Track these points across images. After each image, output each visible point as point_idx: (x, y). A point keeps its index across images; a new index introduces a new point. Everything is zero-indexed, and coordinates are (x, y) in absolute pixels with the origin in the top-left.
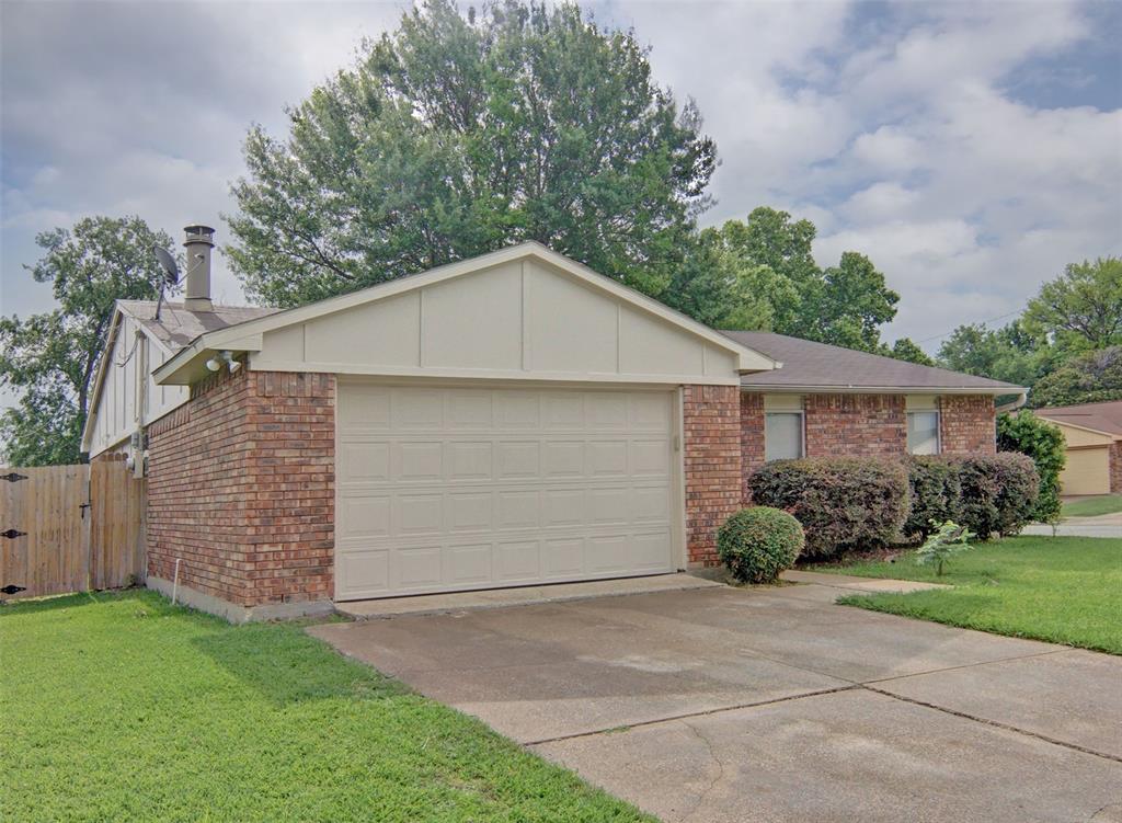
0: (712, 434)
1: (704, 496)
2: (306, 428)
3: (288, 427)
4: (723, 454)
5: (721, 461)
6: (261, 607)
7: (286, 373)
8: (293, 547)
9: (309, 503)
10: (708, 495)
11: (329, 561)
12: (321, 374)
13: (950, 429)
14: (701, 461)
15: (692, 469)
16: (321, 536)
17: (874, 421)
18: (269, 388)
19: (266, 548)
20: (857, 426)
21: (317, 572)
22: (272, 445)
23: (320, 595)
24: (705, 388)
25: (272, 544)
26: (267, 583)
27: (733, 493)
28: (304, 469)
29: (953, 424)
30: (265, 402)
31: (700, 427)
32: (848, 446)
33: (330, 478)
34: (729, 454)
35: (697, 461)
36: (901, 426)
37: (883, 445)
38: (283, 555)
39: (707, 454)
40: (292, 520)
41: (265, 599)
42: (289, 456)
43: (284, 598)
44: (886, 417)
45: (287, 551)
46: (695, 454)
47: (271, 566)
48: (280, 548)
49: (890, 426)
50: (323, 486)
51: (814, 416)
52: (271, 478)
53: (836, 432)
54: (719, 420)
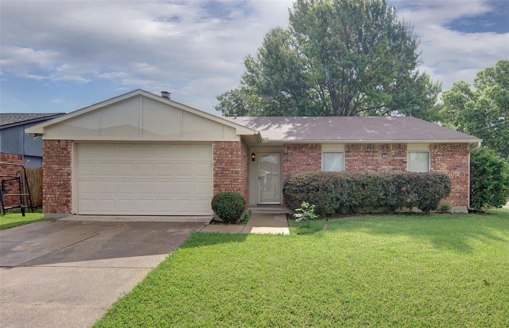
0: (226, 161)
1: (221, 186)
2: (61, 158)
3: (55, 158)
4: (231, 169)
5: (230, 172)
6: (47, 214)
7: (54, 140)
8: (57, 196)
9: (62, 182)
10: (223, 186)
11: (69, 201)
12: (65, 140)
13: (436, 160)
14: (220, 172)
15: (216, 175)
16: (66, 193)
17: (386, 156)
18: (48, 145)
19: (49, 196)
20: (375, 158)
21: (65, 205)
22: (50, 163)
23: (66, 212)
24: (222, 143)
25: (50, 195)
26: (49, 207)
27: (236, 186)
28: (60, 171)
29: (439, 157)
30: (48, 150)
31: (220, 159)
32: (369, 167)
33: (69, 174)
34: (234, 170)
35: (218, 172)
36: (404, 158)
37: (391, 167)
38: (54, 198)
39: (223, 169)
40: (56, 188)
41: (48, 212)
42: (56, 167)
43: (55, 212)
44: (394, 154)
45: (55, 197)
46: (217, 169)
47: (50, 201)
48: (53, 196)
49: (396, 158)
50: (67, 177)
51: (350, 154)
52: (50, 174)
53: (363, 161)
54: (230, 156)
